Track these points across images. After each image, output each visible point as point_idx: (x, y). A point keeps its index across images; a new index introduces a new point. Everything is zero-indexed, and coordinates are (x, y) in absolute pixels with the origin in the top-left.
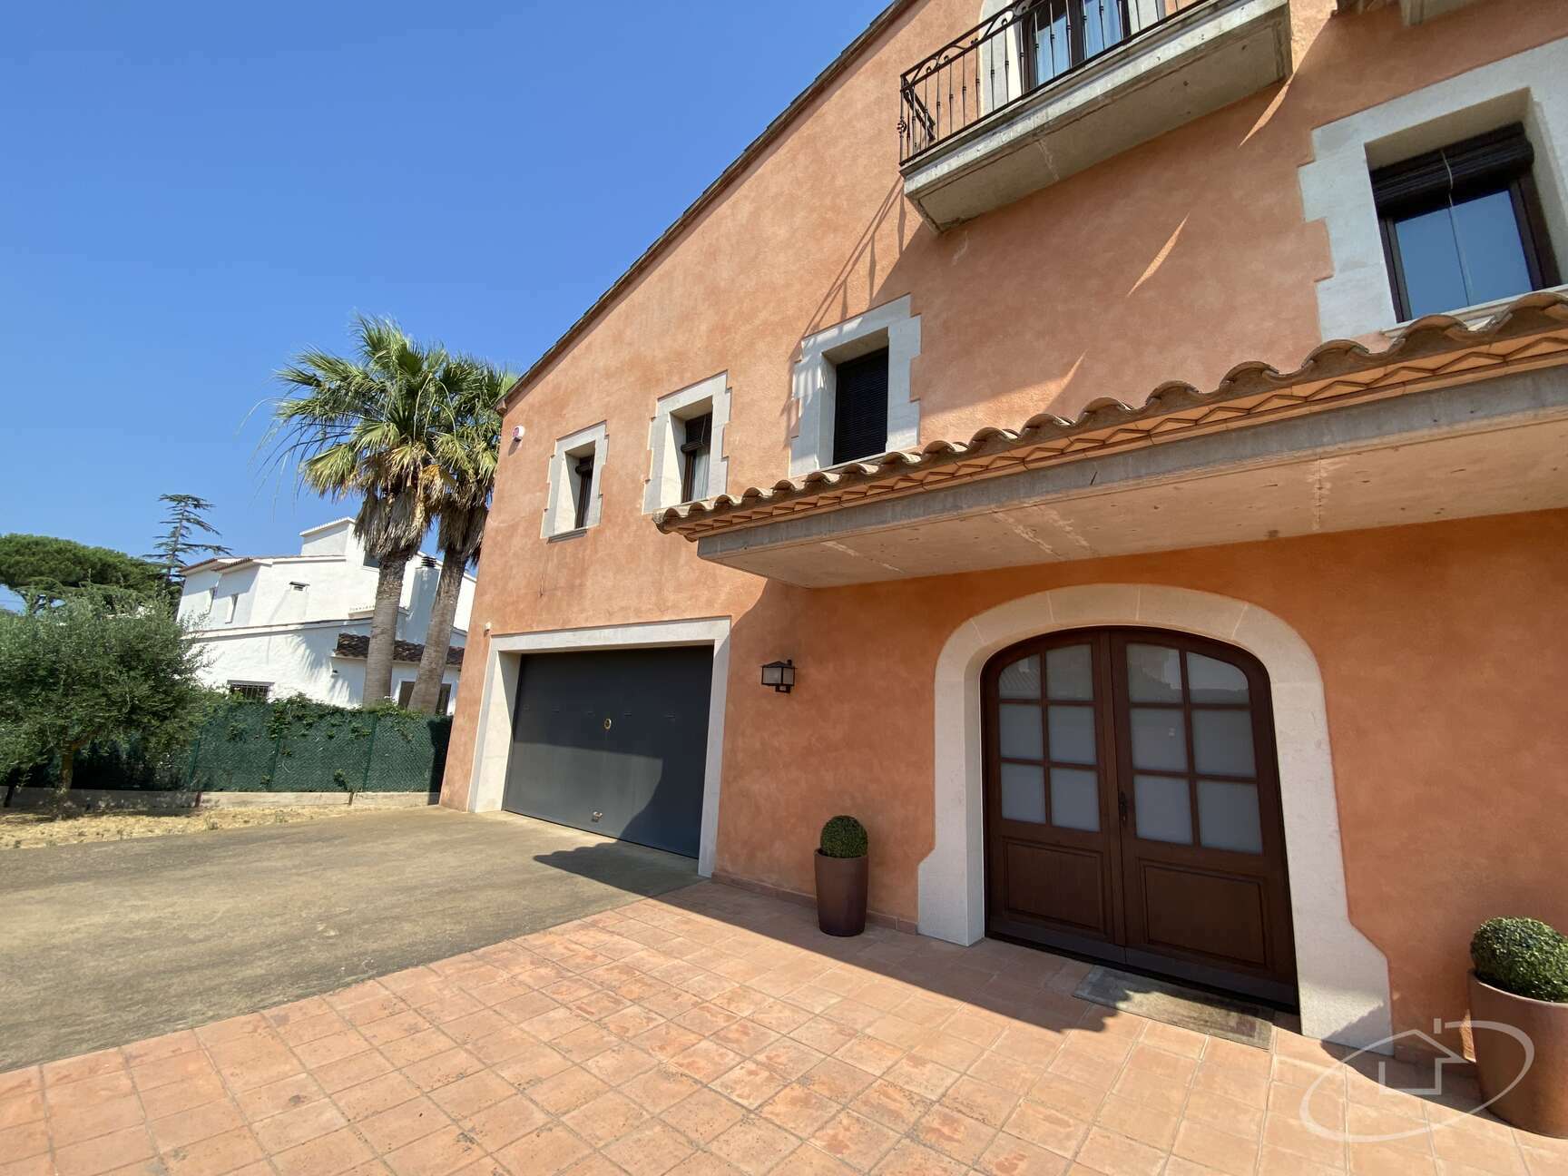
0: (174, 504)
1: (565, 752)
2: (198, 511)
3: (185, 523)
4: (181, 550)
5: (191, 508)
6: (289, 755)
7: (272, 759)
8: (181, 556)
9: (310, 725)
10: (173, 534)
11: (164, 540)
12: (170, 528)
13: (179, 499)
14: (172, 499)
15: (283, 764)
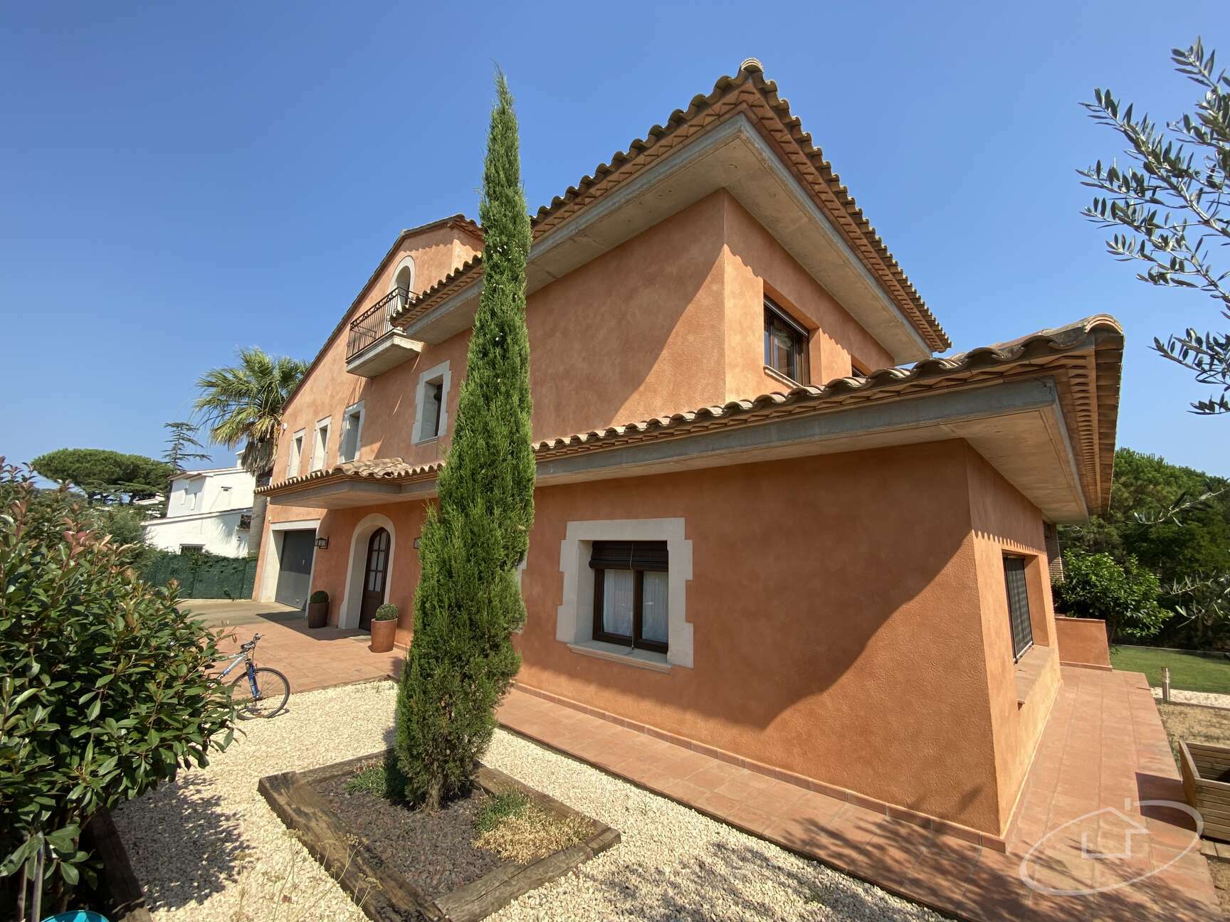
0: (175, 429)
1: (293, 574)
2: (189, 433)
3: (181, 441)
4: (178, 459)
5: (185, 432)
6: (200, 581)
7: (192, 583)
8: (180, 462)
9: (211, 566)
10: (174, 449)
11: (168, 453)
12: (172, 445)
13: (177, 425)
14: (172, 426)
15: (198, 586)
